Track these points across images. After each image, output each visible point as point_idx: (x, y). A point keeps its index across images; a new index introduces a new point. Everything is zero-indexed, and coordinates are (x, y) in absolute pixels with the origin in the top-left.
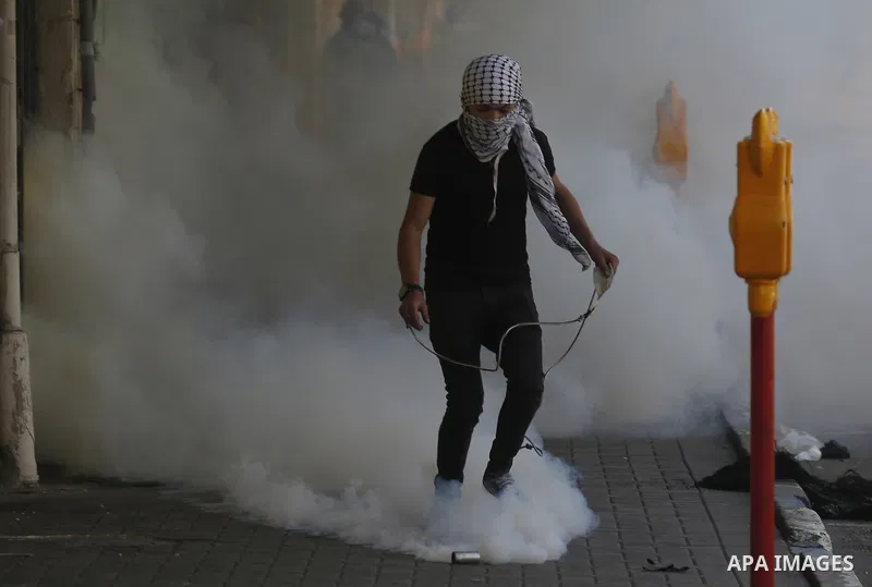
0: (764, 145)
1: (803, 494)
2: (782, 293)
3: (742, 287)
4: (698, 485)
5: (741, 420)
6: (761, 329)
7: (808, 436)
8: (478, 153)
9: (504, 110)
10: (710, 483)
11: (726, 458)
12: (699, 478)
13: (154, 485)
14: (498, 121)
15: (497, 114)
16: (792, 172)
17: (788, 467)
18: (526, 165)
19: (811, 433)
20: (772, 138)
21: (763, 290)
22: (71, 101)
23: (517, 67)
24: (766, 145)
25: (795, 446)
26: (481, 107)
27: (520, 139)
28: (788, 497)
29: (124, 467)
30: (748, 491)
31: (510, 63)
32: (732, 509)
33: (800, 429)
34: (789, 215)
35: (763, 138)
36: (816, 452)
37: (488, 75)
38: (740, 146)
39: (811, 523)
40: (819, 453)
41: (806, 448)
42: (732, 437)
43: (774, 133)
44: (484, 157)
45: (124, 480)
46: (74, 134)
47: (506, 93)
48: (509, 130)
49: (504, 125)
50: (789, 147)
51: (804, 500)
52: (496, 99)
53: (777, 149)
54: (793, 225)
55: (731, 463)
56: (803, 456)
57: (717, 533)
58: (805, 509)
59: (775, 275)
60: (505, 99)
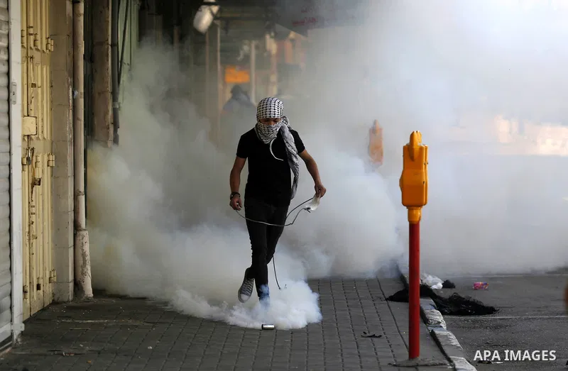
0: (415, 147)
1: (434, 304)
2: (424, 213)
3: (405, 210)
4: (387, 300)
5: (405, 270)
6: (414, 229)
7: (437, 278)
8: (264, 140)
9: (275, 120)
10: (392, 299)
11: (399, 287)
12: (387, 297)
13: (144, 298)
14: (273, 125)
15: (272, 123)
16: (428, 159)
17: (427, 291)
18: (287, 144)
19: (439, 277)
20: (419, 144)
21: (415, 212)
22: (108, 128)
23: (281, 103)
24: (416, 147)
25: (430, 282)
26: (266, 120)
27: (283, 132)
28: (426, 305)
29: (131, 290)
30: (407, 302)
31: (278, 101)
32: (401, 310)
33: (434, 275)
34: (426, 179)
35: (415, 143)
36: (440, 285)
37: (268, 105)
38: (404, 148)
39: (437, 316)
40: (442, 286)
41: (436, 284)
42: (402, 278)
43: (420, 142)
44: (266, 141)
45: (131, 296)
46: (110, 144)
47: (277, 113)
48: (278, 130)
49: (276, 128)
50: (426, 148)
51: (434, 306)
52: (272, 116)
53: (421, 149)
54: (428, 183)
55: (402, 289)
56: (434, 287)
57: (395, 320)
58: (435, 310)
59: (420, 205)
60: (276, 116)
